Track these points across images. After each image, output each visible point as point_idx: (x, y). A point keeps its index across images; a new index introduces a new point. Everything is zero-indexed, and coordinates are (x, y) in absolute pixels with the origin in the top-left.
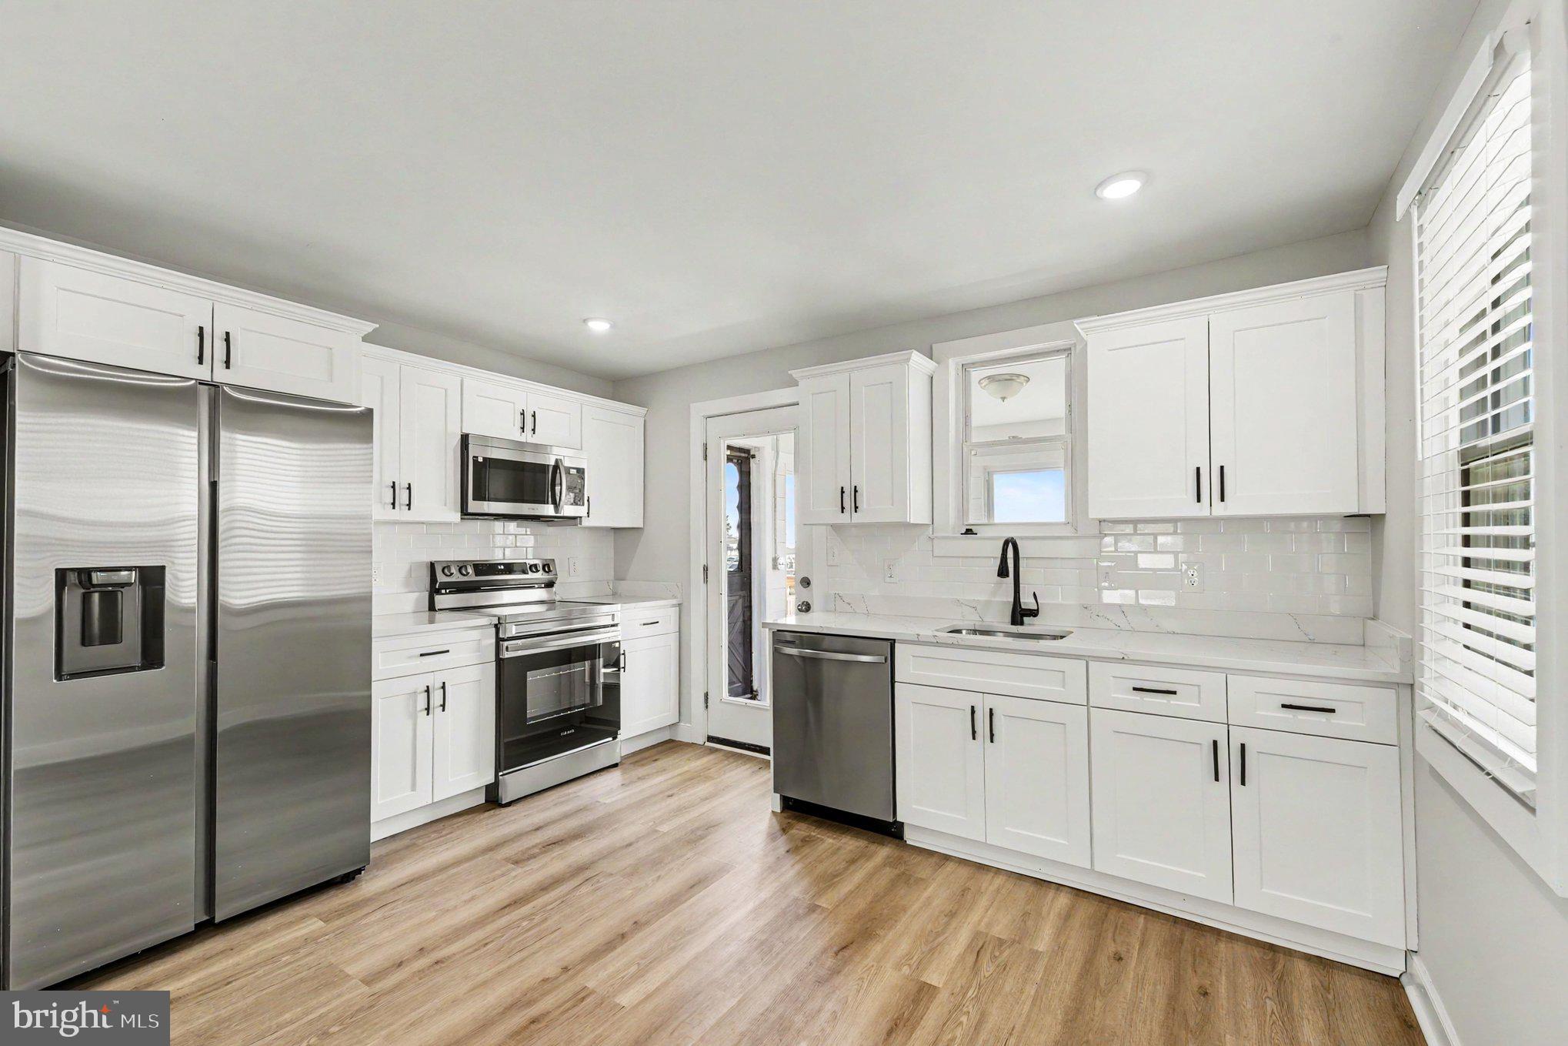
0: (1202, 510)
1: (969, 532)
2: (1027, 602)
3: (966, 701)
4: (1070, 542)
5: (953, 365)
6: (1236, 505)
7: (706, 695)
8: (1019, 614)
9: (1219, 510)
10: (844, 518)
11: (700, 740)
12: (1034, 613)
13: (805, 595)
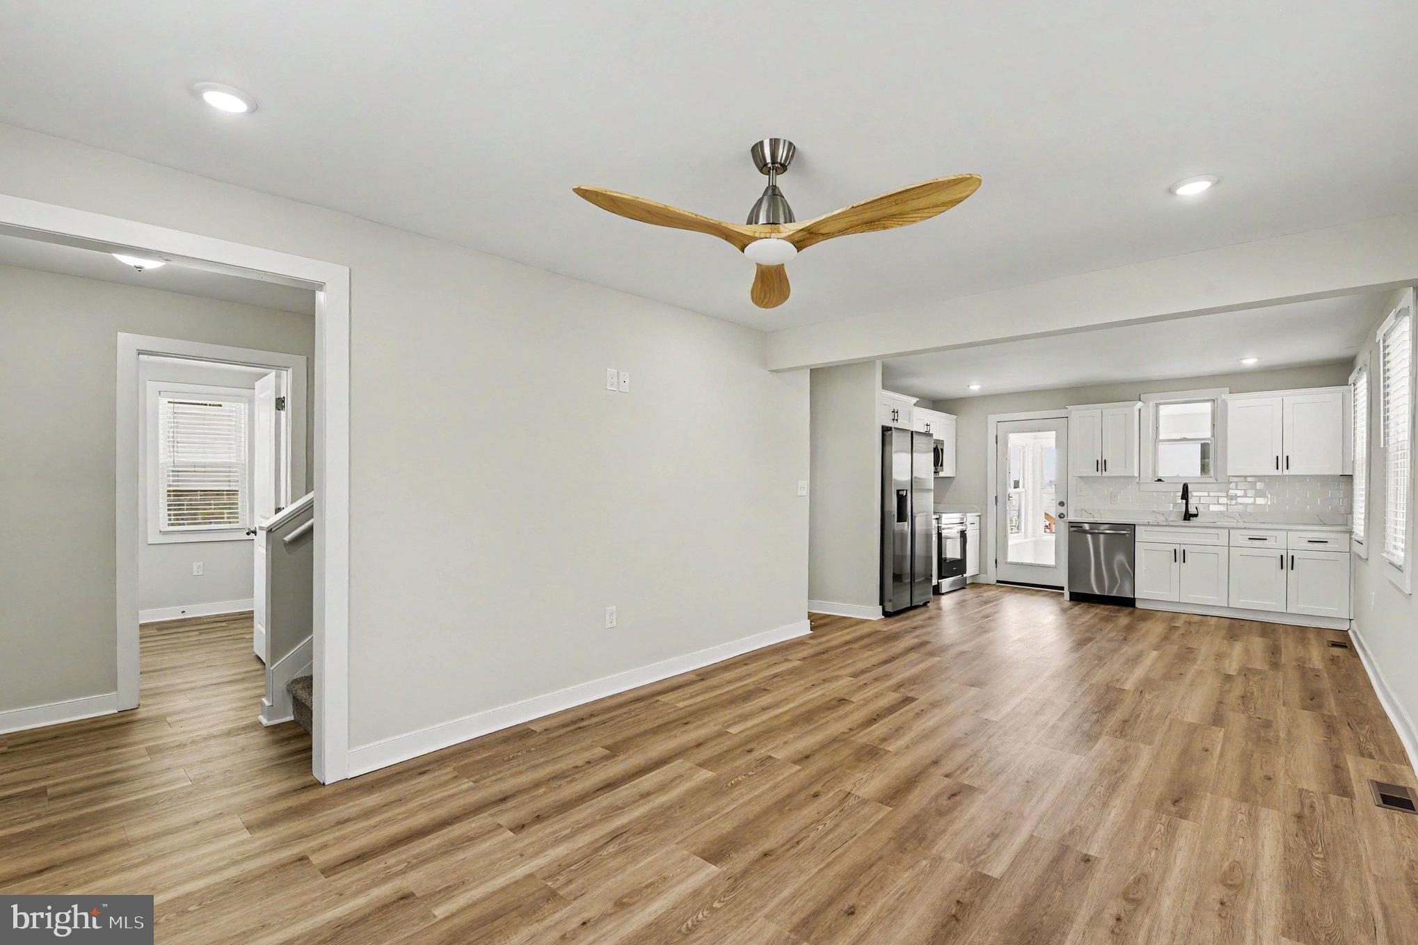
0: (1279, 473)
1: (1159, 480)
2: (1192, 510)
3: (1172, 548)
4: (1214, 485)
5: (1152, 404)
6: (1293, 470)
7: (996, 561)
8: (1188, 516)
9: (1286, 472)
10: (1099, 474)
11: (994, 582)
12: (1196, 515)
13: (1062, 510)
